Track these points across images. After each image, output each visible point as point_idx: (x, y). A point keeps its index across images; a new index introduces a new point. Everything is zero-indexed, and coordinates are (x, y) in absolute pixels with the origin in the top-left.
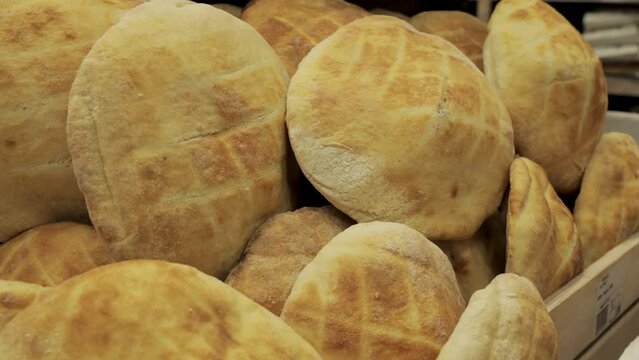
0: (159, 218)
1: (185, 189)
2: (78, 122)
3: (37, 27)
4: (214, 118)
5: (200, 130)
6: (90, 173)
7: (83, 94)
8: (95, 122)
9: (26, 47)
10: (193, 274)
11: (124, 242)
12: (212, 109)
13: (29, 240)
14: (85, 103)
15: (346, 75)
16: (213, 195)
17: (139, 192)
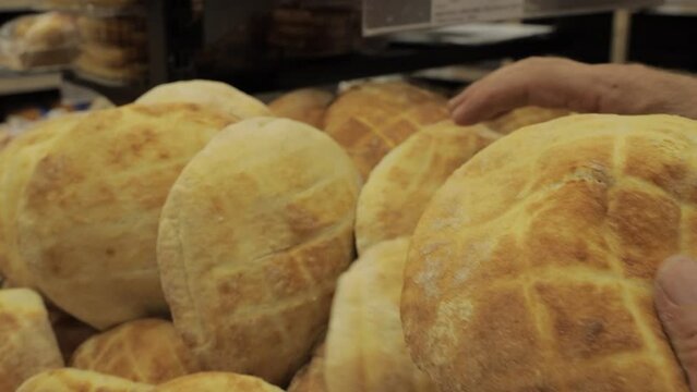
0: (234, 328)
1: (257, 302)
2: (167, 243)
3: (136, 149)
4: (286, 235)
5: (273, 247)
6: (176, 288)
7: (172, 217)
8: (181, 244)
9: (125, 167)
10: (258, 385)
11: (203, 348)
12: (284, 226)
13: (123, 333)
14: (174, 225)
15: (413, 187)
16: (282, 306)
17: (217, 305)
